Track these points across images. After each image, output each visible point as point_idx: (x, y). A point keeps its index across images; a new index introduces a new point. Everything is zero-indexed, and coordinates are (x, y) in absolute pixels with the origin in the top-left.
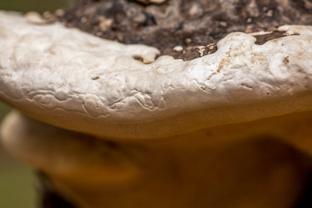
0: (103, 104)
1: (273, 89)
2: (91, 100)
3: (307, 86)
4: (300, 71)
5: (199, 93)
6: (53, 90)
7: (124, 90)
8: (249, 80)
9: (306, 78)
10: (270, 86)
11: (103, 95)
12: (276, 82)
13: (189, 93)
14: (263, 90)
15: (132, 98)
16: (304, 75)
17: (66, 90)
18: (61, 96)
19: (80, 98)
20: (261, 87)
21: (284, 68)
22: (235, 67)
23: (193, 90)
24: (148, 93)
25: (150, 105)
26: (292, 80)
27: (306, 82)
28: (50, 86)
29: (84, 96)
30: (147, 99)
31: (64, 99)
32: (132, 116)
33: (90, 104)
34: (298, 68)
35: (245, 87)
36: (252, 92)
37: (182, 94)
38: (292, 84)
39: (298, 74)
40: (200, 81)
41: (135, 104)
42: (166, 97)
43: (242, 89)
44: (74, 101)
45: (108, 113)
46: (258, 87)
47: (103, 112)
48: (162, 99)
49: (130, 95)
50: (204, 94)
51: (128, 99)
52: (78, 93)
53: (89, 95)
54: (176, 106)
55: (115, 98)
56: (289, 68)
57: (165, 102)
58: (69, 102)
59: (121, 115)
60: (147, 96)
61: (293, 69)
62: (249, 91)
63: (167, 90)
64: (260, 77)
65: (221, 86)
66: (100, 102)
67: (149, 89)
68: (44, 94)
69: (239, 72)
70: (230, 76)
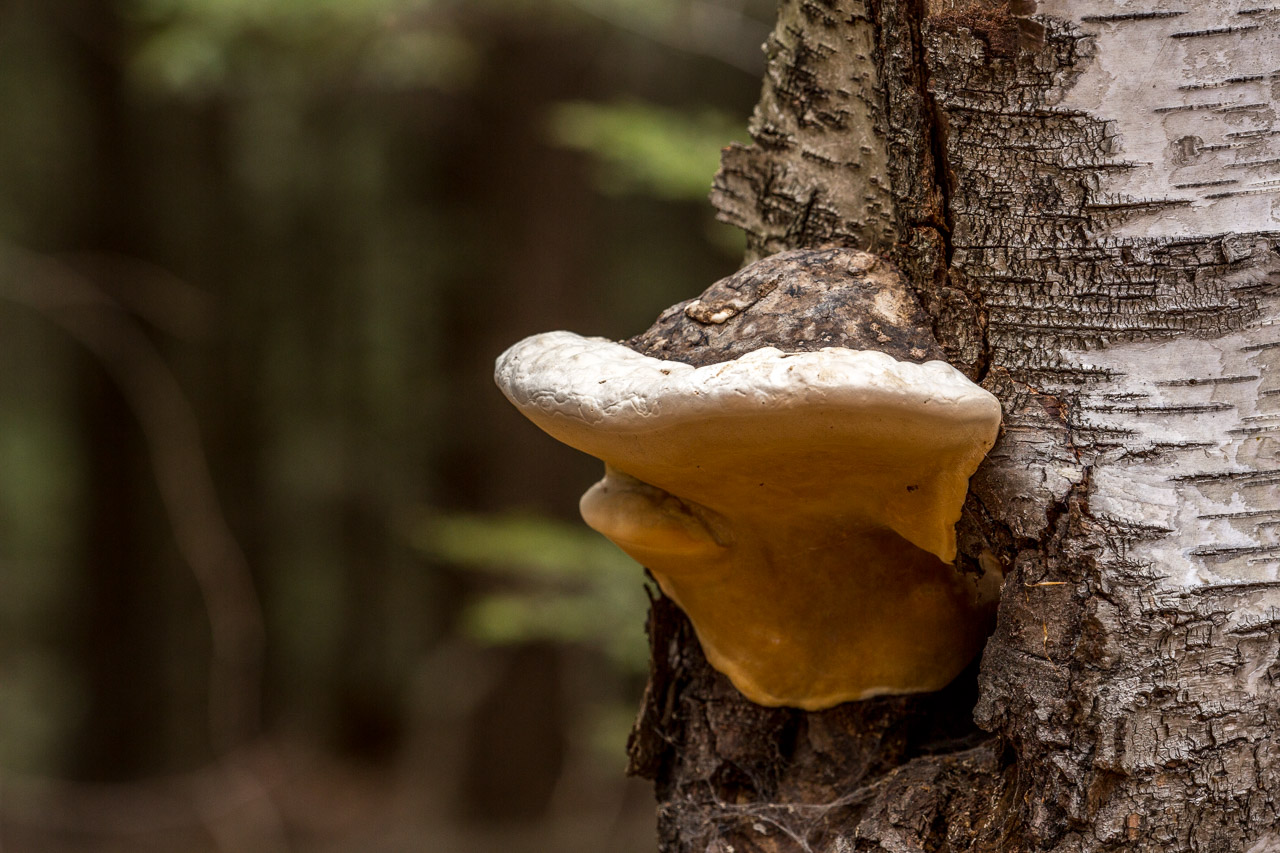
0: (598, 407)
1: (769, 398)
2: (587, 402)
3: (807, 399)
4: (801, 380)
5: (692, 397)
6: (554, 391)
7: (622, 393)
8: (744, 386)
9: (806, 389)
10: (766, 395)
11: (601, 397)
12: (774, 391)
13: (683, 397)
14: (758, 398)
15: (628, 402)
16: (804, 386)
17: (566, 392)
18: (560, 398)
19: (577, 400)
20: (756, 394)
21: (786, 377)
22: (735, 373)
23: (687, 393)
24: (644, 396)
25: (644, 410)
26: (791, 390)
27: (806, 393)
28: (552, 387)
29: (581, 398)
30: (641, 403)
31: (563, 401)
32: (626, 422)
33: (586, 406)
34: (799, 377)
35: (738, 393)
36: (745, 399)
37: (675, 398)
38: (790, 395)
39: (799, 384)
40: (696, 384)
41: (629, 408)
42: (660, 401)
43: (735, 395)
44: (572, 403)
45: (602, 417)
46: (752, 394)
47: (598, 417)
48: (656, 403)
49: (627, 399)
50: (697, 398)
51: (623, 403)
52: (576, 394)
53: (587, 397)
54: (670, 413)
55: (611, 401)
56: (790, 376)
57: (658, 407)
58: (568, 404)
59: (615, 420)
60: (643, 400)
61: (794, 378)
62: (742, 398)
63: (661, 393)
64: (757, 384)
65: (715, 391)
66: (596, 405)
67: (646, 392)
68: (545, 395)
69: (738, 377)
70: (727, 381)
